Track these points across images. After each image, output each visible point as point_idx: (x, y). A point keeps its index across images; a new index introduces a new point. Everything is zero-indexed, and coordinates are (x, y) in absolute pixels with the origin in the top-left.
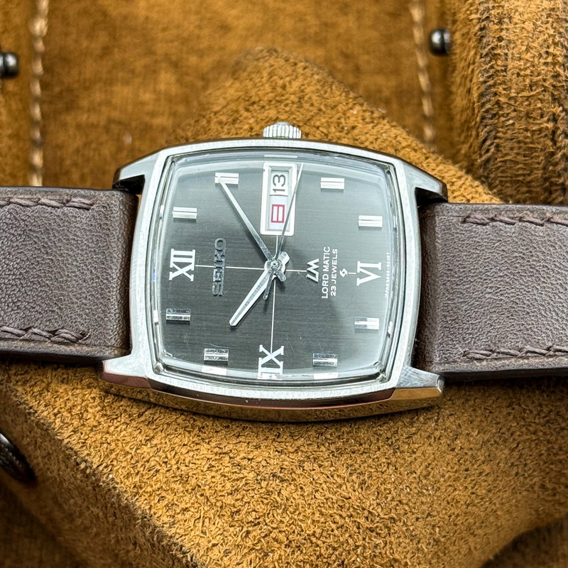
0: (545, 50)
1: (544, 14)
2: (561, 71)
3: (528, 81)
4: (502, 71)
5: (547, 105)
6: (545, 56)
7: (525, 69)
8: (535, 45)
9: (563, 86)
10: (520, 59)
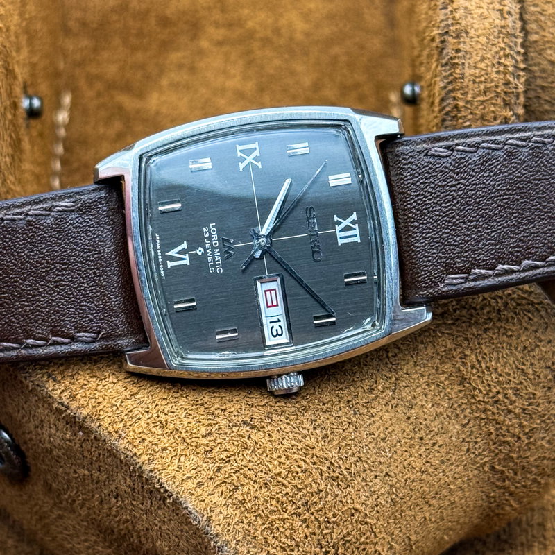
0: (497, 60)
1: (495, 30)
2: (511, 79)
3: (482, 87)
4: (460, 78)
5: (499, 109)
6: (497, 66)
7: (480, 77)
8: (489, 56)
9: (513, 92)
10: (476, 67)
